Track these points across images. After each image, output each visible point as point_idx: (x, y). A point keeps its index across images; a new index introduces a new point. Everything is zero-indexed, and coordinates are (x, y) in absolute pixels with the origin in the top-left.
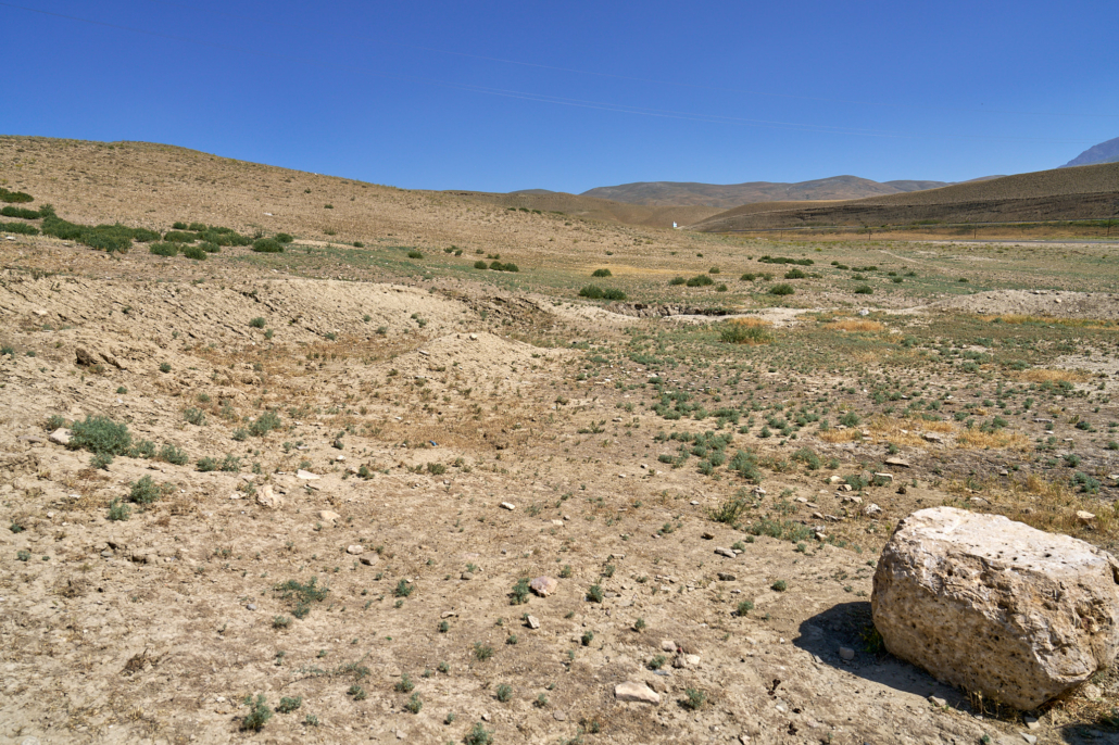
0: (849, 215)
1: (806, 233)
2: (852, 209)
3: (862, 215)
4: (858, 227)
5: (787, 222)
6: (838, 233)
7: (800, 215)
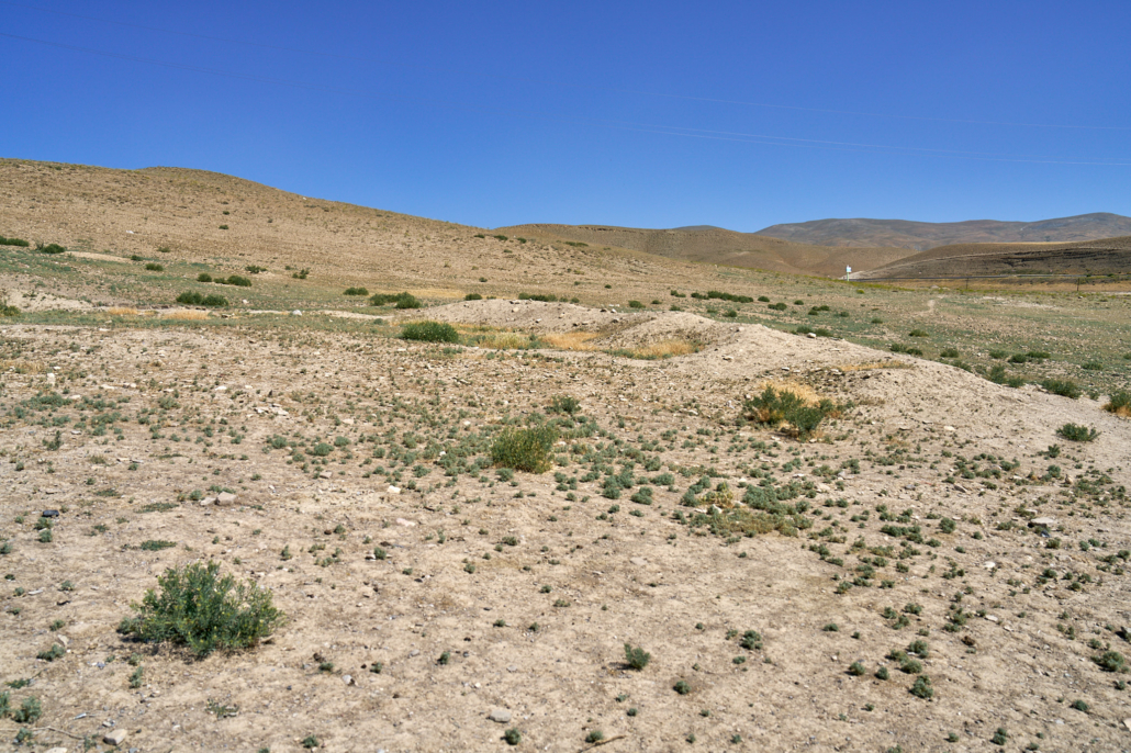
0: (1071, 262)
1: (1011, 282)
2: (1077, 253)
3: (1087, 261)
4: (1081, 275)
5: (992, 268)
6: (1051, 282)
7: (1008, 260)
